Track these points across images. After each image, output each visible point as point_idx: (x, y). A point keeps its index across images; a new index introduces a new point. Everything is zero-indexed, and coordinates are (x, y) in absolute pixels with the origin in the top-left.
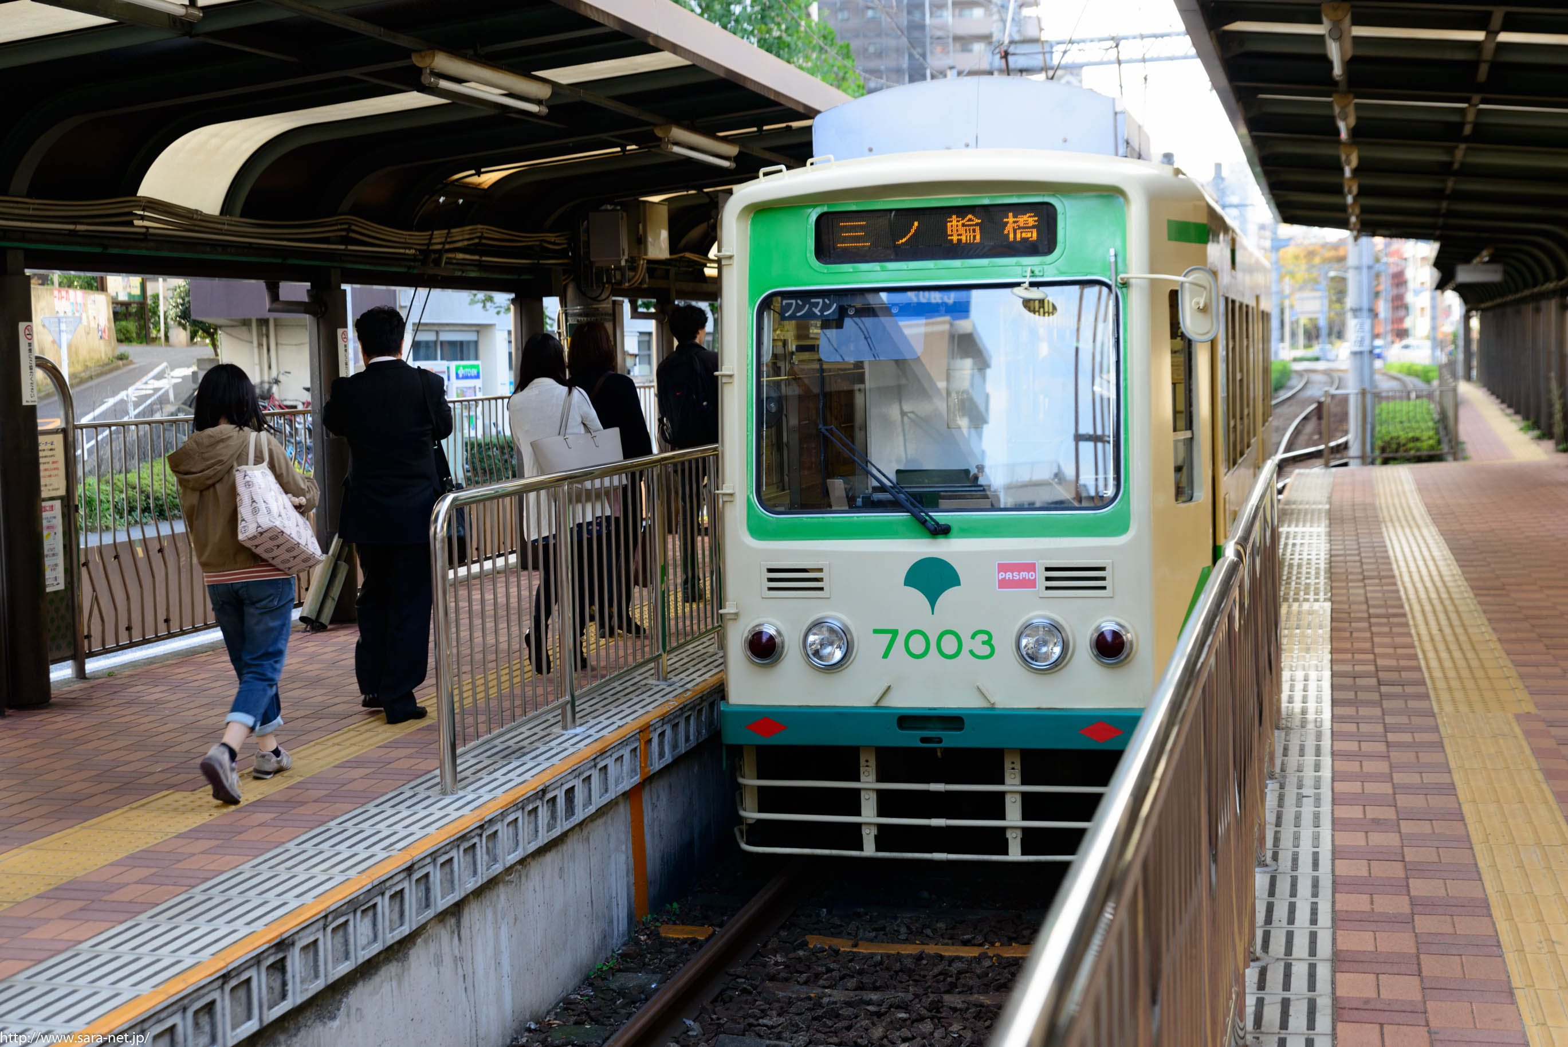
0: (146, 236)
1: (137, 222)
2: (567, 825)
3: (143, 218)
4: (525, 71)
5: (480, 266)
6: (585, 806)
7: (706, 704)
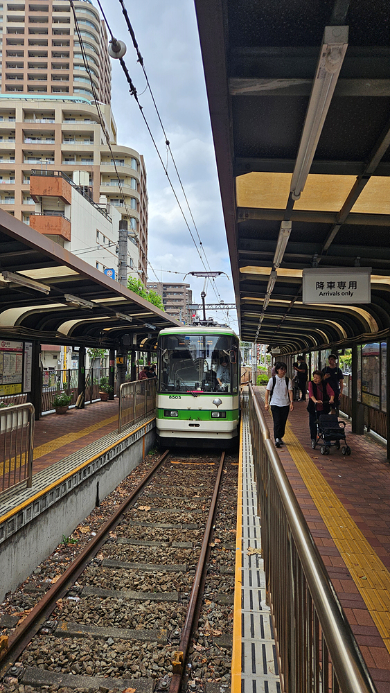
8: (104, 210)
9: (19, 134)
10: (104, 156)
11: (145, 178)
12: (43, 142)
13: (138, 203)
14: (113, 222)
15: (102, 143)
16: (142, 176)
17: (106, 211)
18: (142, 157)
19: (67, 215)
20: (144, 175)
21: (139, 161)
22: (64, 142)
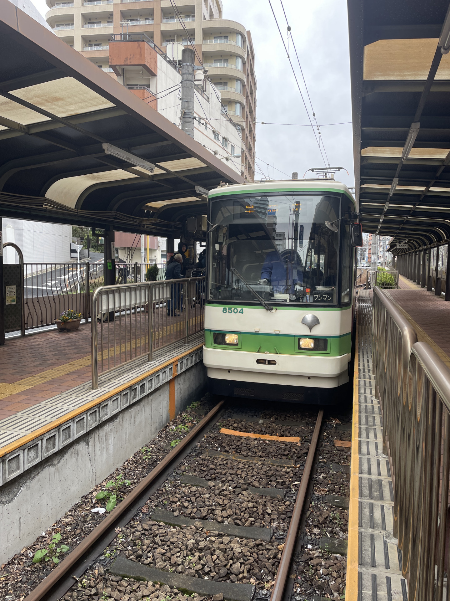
0: (46, 210)
1: (44, 206)
2: (141, 397)
3: (45, 205)
4: (154, 162)
5: (156, 229)
6: (149, 389)
7: (199, 352)
8: (200, 87)
9: (117, 17)
10: (208, 33)
11: (253, 58)
12: (142, 23)
13: (244, 86)
14: (210, 100)
15: (205, 18)
16: (248, 55)
17: (203, 87)
18: (249, 32)
19: (152, 89)
20: (251, 54)
21: (245, 37)
22: (164, 21)
